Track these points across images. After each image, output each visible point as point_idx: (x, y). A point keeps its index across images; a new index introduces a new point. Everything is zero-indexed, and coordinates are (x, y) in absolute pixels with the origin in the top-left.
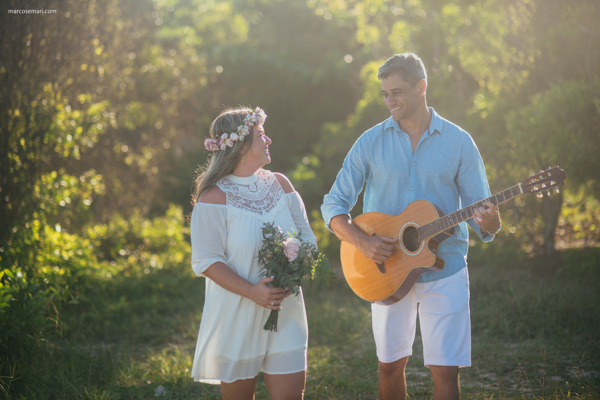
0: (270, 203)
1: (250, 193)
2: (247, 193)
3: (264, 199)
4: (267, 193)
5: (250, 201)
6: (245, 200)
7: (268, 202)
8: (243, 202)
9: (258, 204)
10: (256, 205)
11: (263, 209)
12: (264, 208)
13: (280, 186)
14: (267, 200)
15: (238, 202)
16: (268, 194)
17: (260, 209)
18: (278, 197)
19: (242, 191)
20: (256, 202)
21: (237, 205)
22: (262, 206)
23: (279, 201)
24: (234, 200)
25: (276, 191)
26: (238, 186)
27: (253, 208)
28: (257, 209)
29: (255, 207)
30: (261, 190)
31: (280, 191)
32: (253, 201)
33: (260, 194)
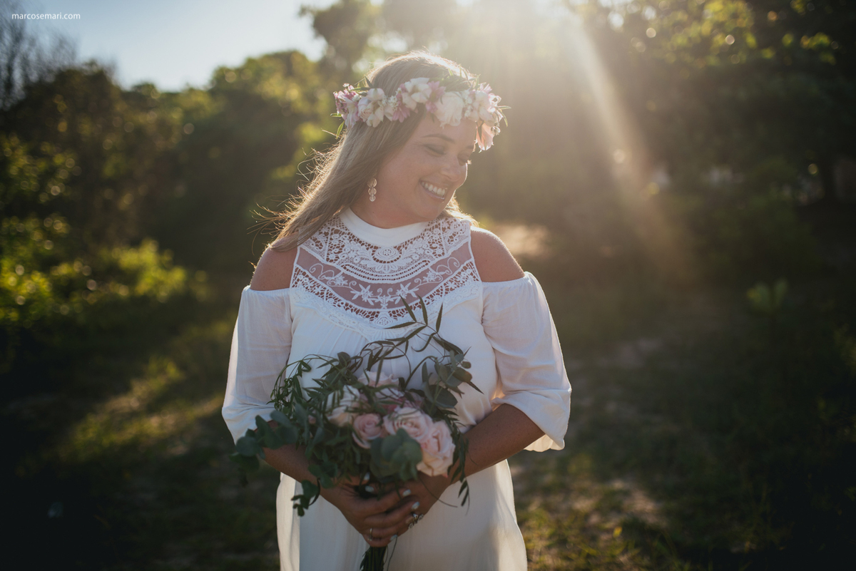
0: (414, 295)
1: (371, 264)
2: (363, 263)
3: (405, 283)
4: (419, 272)
5: (359, 282)
6: (347, 277)
7: (412, 292)
8: (340, 281)
9: (375, 293)
10: (370, 294)
11: (384, 305)
12: (391, 305)
13: (472, 260)
14: (410, 288)
15: (325, 281)
16: (424, 273)
17: (378, 305)
18: (451, 285)
19: (352, 255)
20: (374, 288)
21: (318, 290)
22: (384, 300)
23: (451, 293)
24: (315, 274)
25: (454, 269)
26: (346, 241)
27: (359, 301)
28: (367, 305)
29: (365, 299)
30: (410, 260)
31: (469, 271)
32: (365, 285)
33: (401, 268)
